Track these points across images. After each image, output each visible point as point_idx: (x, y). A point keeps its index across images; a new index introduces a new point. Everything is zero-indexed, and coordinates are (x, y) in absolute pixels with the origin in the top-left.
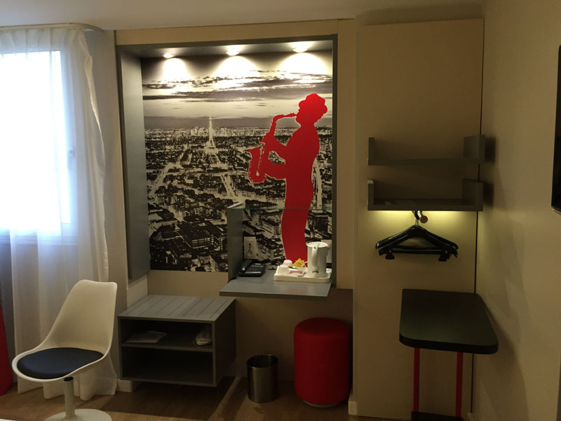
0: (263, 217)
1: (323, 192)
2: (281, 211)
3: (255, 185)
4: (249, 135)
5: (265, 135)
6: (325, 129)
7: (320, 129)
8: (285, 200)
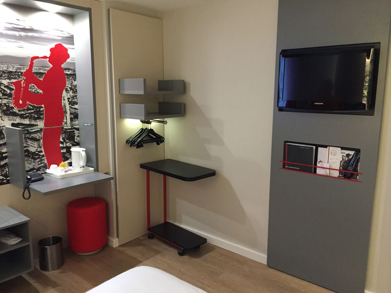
0: (27, 136)
1: (71, 114)
2: (41, 129)
3: (19, 111)
4: (11, 70)
5: (25, 71)
6: (69, 69)
7: (66, 69)
8: (44, 121)
